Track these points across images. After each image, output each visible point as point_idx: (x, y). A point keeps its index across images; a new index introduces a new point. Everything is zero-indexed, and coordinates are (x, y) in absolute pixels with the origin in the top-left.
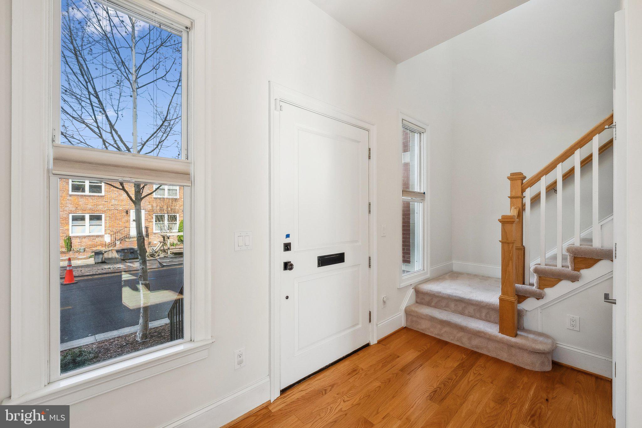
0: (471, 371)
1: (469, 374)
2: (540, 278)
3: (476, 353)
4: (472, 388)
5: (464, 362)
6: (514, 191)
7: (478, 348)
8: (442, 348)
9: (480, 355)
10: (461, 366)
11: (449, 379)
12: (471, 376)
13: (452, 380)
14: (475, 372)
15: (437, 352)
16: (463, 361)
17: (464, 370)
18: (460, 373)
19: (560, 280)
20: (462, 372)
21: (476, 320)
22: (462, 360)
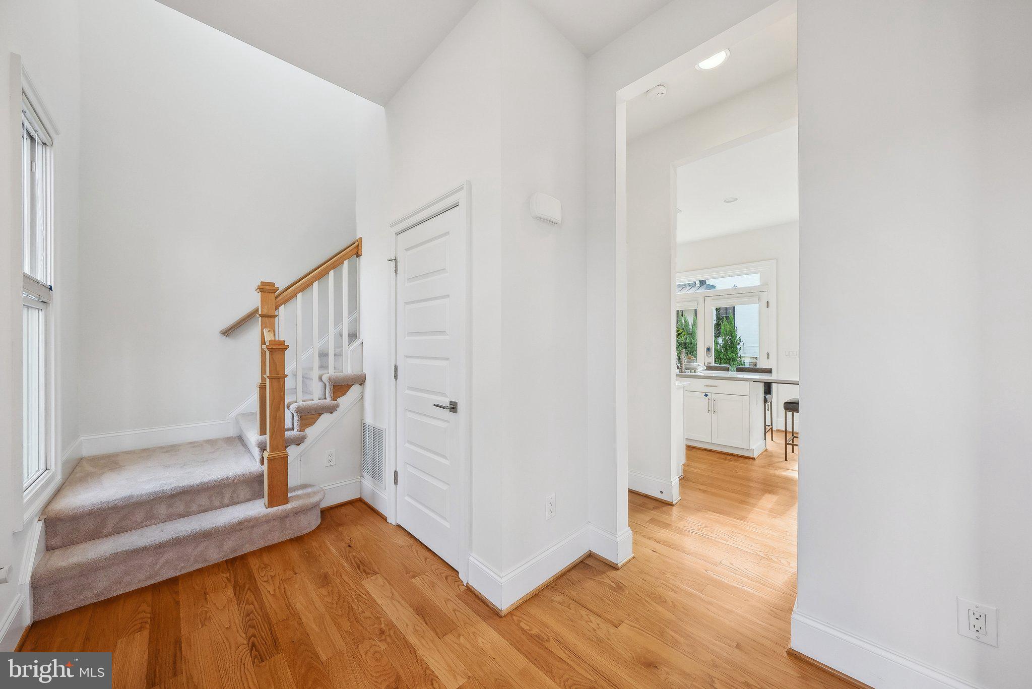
0: (258, 583)
1: (261, 588)
2: (301, 418)
3: (234, 560)
4: (285, 595)
5: (236, 582)
6: (266, 307)
7: (235, 551)
8: (177, 593)
9: (243, 558)
10: (238, 589)
11: (248, 615)
12: (267, 589)
13: (252, 612)
14: (265, 579)
15: (178, 603)
16: (233, 580)
17: (249, 589)
18: (250, 596)
19: (321, 414)
20: (249, 593)
21: (218, 512)
22: (229, 581)
